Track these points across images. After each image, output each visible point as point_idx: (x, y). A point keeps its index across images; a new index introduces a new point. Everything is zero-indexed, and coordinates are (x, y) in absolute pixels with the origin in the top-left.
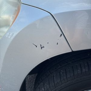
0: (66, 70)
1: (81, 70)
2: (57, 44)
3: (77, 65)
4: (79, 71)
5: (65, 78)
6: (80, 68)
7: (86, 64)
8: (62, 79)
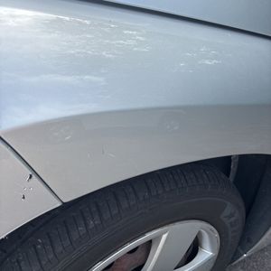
0: (49, 237)
1: (86, 225)
2: (24, 198)
3: (74, 214)
4: (82, 229)
5: (51, 256)
6: (83, 222)
7: (94, 209)
8: (44, 263)
